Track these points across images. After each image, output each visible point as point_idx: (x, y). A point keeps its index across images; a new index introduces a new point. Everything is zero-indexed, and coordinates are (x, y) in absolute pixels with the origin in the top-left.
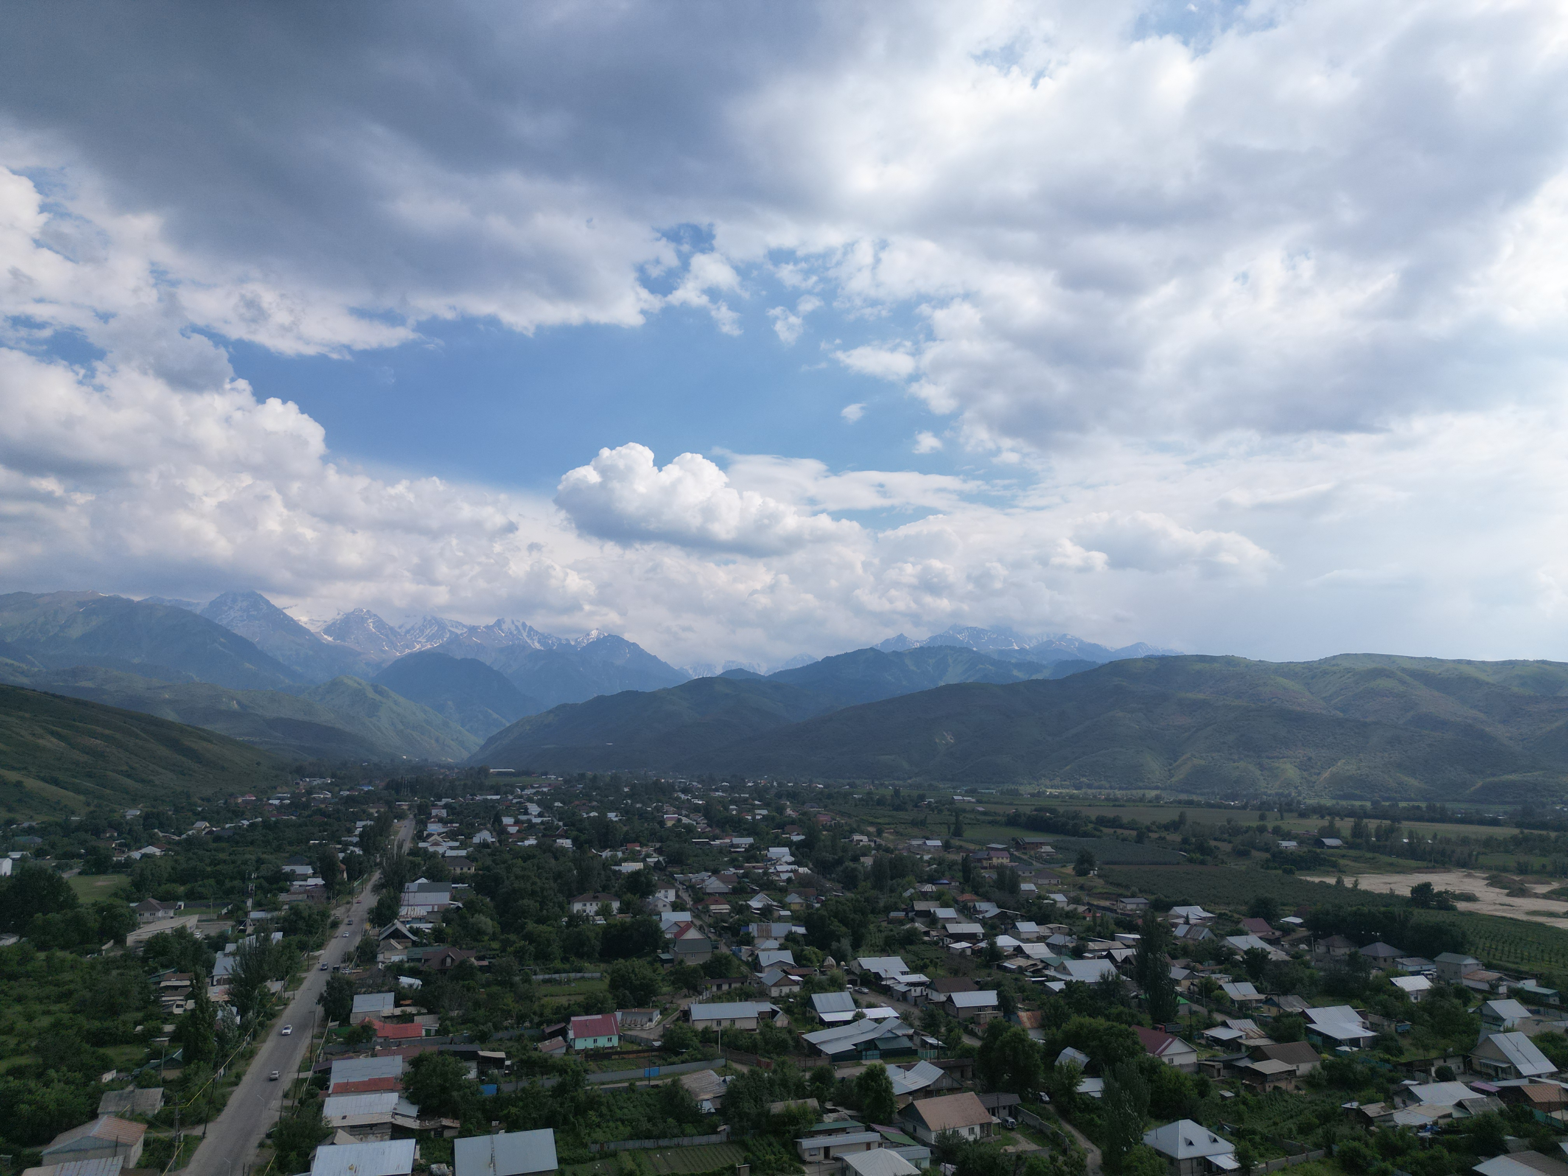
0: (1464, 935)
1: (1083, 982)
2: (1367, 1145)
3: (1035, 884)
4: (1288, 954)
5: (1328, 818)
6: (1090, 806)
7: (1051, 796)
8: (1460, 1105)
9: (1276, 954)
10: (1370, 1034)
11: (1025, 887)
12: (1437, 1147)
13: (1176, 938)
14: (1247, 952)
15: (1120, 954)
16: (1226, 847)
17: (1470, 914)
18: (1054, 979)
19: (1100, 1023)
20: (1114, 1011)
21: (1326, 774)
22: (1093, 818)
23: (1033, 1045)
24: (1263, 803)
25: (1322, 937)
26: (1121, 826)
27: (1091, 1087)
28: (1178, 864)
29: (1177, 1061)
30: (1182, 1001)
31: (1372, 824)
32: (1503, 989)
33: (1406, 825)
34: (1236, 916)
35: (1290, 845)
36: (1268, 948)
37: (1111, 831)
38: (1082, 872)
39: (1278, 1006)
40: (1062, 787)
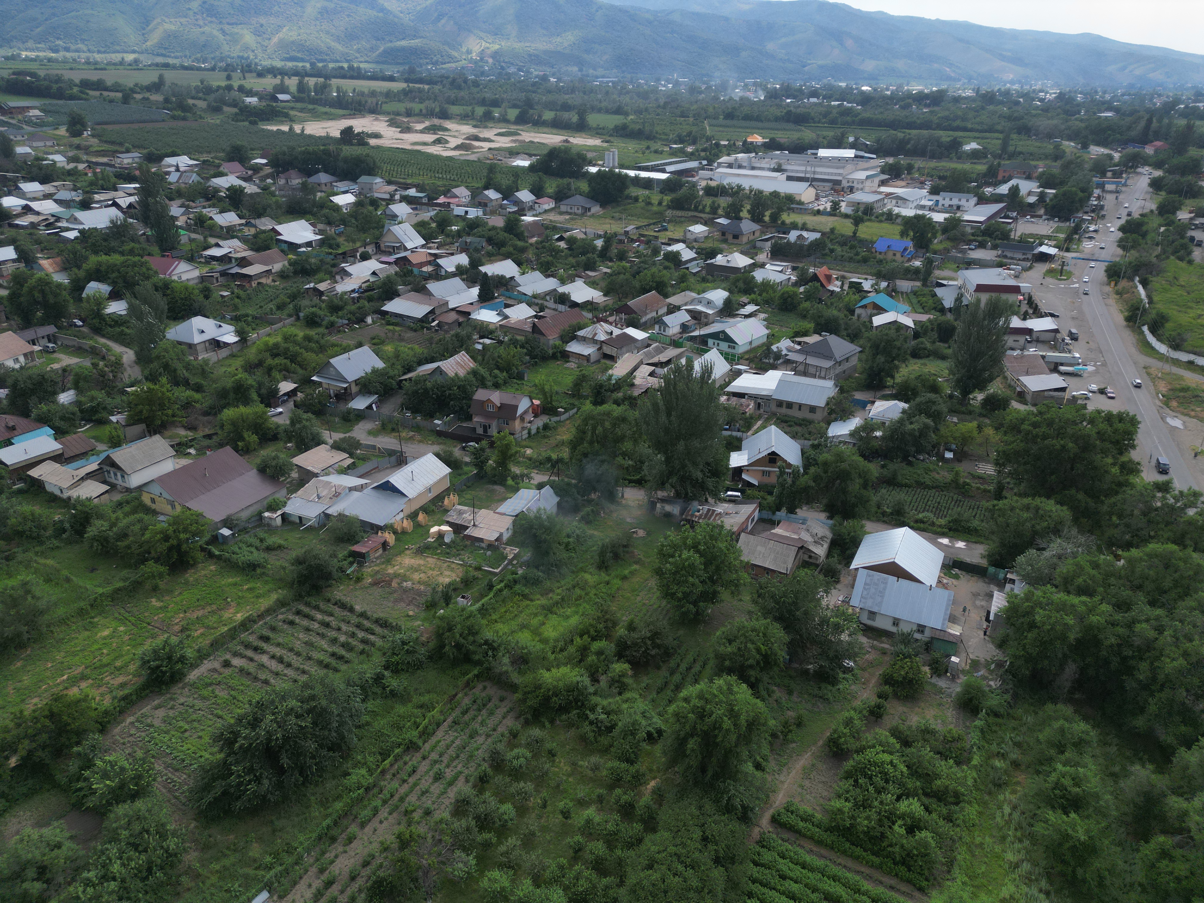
0: (374, 162)
1: (96, 229)
2: (320, 309)
3: (30, 147)
4: (259, 187)
5: (279, 77)
6: (71, 69)
7: (28, 59)
8: (374, 273)
9: (250, 189)
10: (319, 237)
11: (20, 150)
12: (361, 301)
13: (170, 183)
14: (228, 189)
15: (124, 202)
16: (201, 104)
17: (378, 147)
18: (68, 229)
19: (116, 259)
20: (127, 247)
21: (275, 40)
22: (77, 81)
23: (59, 286)
24: (228, 65)
25: (283, 172)
26: (106, 89)
27: (117, 308)
28: (163, 121)
29: (184, 277)
30: (182, 232)
31: (311, 82)
32: (397, 197)
33: (334, 82)
34: (217, 161)
35: (252, 100)
36: (243, 184)
37: (97, 93)
38: (76, 134)
39: (255, 226)
40: (38, 50)
